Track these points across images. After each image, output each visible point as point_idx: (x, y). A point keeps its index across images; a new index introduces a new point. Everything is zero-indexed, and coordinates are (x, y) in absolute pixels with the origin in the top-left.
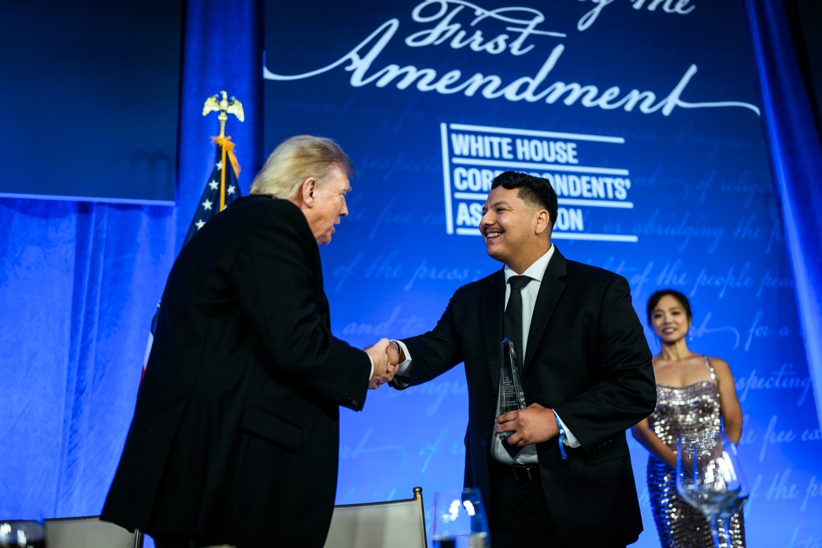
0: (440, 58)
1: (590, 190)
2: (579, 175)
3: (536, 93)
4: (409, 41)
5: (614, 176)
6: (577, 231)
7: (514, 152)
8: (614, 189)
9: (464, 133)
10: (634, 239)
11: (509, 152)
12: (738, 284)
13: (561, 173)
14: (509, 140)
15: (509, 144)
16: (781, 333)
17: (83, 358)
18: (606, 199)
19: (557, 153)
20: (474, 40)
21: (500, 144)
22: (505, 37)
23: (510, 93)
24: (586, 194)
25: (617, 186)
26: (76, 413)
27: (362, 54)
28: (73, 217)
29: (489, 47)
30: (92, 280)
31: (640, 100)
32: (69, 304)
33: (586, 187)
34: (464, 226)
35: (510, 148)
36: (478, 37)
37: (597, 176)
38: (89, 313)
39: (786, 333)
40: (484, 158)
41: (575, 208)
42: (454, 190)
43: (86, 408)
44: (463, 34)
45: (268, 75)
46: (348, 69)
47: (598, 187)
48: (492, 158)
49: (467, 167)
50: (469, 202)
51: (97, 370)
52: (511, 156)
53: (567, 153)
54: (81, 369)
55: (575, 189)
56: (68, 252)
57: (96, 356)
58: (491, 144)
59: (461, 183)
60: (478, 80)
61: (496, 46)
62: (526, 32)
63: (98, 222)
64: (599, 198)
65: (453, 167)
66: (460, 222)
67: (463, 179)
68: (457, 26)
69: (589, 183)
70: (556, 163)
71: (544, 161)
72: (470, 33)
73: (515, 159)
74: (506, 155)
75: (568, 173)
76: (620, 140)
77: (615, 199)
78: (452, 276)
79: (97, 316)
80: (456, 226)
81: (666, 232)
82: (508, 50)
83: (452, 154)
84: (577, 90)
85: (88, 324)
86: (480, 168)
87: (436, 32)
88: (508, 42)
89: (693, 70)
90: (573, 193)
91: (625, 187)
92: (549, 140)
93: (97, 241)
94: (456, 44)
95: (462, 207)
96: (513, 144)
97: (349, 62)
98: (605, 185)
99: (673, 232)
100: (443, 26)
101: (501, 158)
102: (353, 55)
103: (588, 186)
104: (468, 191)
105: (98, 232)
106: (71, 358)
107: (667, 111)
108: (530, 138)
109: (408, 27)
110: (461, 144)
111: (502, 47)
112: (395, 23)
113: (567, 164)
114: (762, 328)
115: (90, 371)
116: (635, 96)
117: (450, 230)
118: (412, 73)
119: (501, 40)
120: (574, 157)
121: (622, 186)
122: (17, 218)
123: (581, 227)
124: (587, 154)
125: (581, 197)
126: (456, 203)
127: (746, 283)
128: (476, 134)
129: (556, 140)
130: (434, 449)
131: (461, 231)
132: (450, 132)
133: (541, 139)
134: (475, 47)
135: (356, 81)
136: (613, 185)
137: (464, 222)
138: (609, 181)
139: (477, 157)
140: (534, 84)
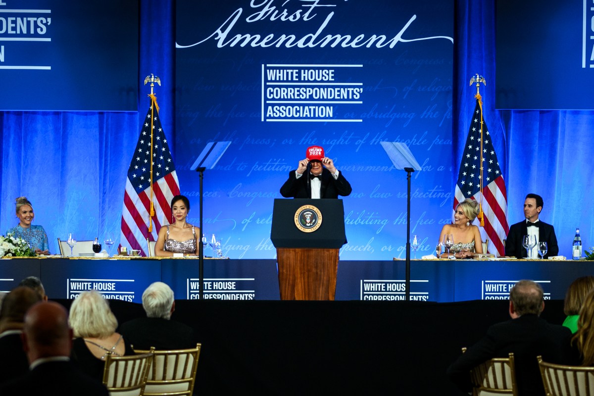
0: (263, 27)
1: (339, 95)
2: (334, 87)
3: (314, 43)
4: (248, 20)
5: (354, 87)
6: (329, 118)
7: (299, 77)
8: (353, 94)
9: (273, 68)
10: (361, 121)
11: (296, 77)
12: (418, 144)
13: (324, 87)
14: (297, 71)
15: (296, 73)
16: (438, 170)
17: (105, 179)
18: (348, 99)
19: (323, 76)
20: (283, 14)
21: (292, 73)
22: (301, 11)
23: (300, 44)
24: (336, 97)
25: (355, 92)
26: (103, 201)
27: (223, 30)
28: (97, 116)
29: (291, 18)
30: (106, 146)
31: (377, 41)
32: (98, 155)
33: (337, 93)
34: (270, 117)
35: (297, 75)
36: (285, 13)
37: (344, 87)
38: (106, 160)
39: (441, 170)
40: (283, 81)
41: (329, 105)
42: (266, 99)
43: (107, 200)
44: (277, 11)
45: (178, 46)
46: (216, 39)
47: (344, 93)
48: (287, 81)
49: (274, 87)
50: (273, 105)
51: (110, 184)
52: (297, 79)
53: (329, 75)
54: (104, 184)
55: (331, 96)
56: (96, 132)
57: (110, 178)
58: (287, 73)
59: (270, 96)
60: (283, 38)
61: (295, 17)
62: (313, 6)
63: (107, 120)
64: (344, 100)
65: (266, 87)
66: (268, 116)
67: (271, 93)
68: (274, 8)
69: (339, 91)
70: (322, 81)
71: (315, 81)
72: (281, 12)
73: (300, 81)
74: (295, 79)
75: (328, 87)
76: (362, 66)
77: (353, 99)
78: (262, 142)
79: (109, 162)
80: (266, 118)
81: (380, 117)
82: (302, 18)
83: (266, 80)
84: (339, 38)
85: (106, 165)
86: (280, 87)
87: (262, 13)
88: (302, 14)
89: (414, 17)
90: (329, 97)
91: (359, 93)
92: (319, 69)
93: (107, 129)
94: (272, 19)
95: (270, 108)
96: (299, 73)
97: (217, 35)
98: (348, 91)
99: (384, 116)
100: (266, 9)
101: (292, 81)
102: (219, 31)
103: (339, 93)
104: (273, 99)
105: (107, 125)
106: (100, 178)
107: (392, 46)
108: (309, 69)
109: (248, 11)
110: (271, 75)
111: (298, 16)
112: (241, 10)
113: (328, 81)
114: (427, 167)
115: (108, 185)
116: (374, 38)
117: (263, 120)
118: (248, 37)
119: (298, 13)
120: (332, 77)
121: (357, 92)
122: (75, 117)
123: (331, 116)
124: (340, 75)
125: (334, 99)
126: (266, 106)
127: (422, 143)
128: (280, 68)
129: (323, 69)
130: (249, 221)
131: (268, 120)
132: (266, 68)
133: (314, 69)
134: (283, 19)
135: (220, 45)
136: (353, 91)
137: (270, 115)
138: (351, 90)
139: (280, 81)
140: (314, 37)
